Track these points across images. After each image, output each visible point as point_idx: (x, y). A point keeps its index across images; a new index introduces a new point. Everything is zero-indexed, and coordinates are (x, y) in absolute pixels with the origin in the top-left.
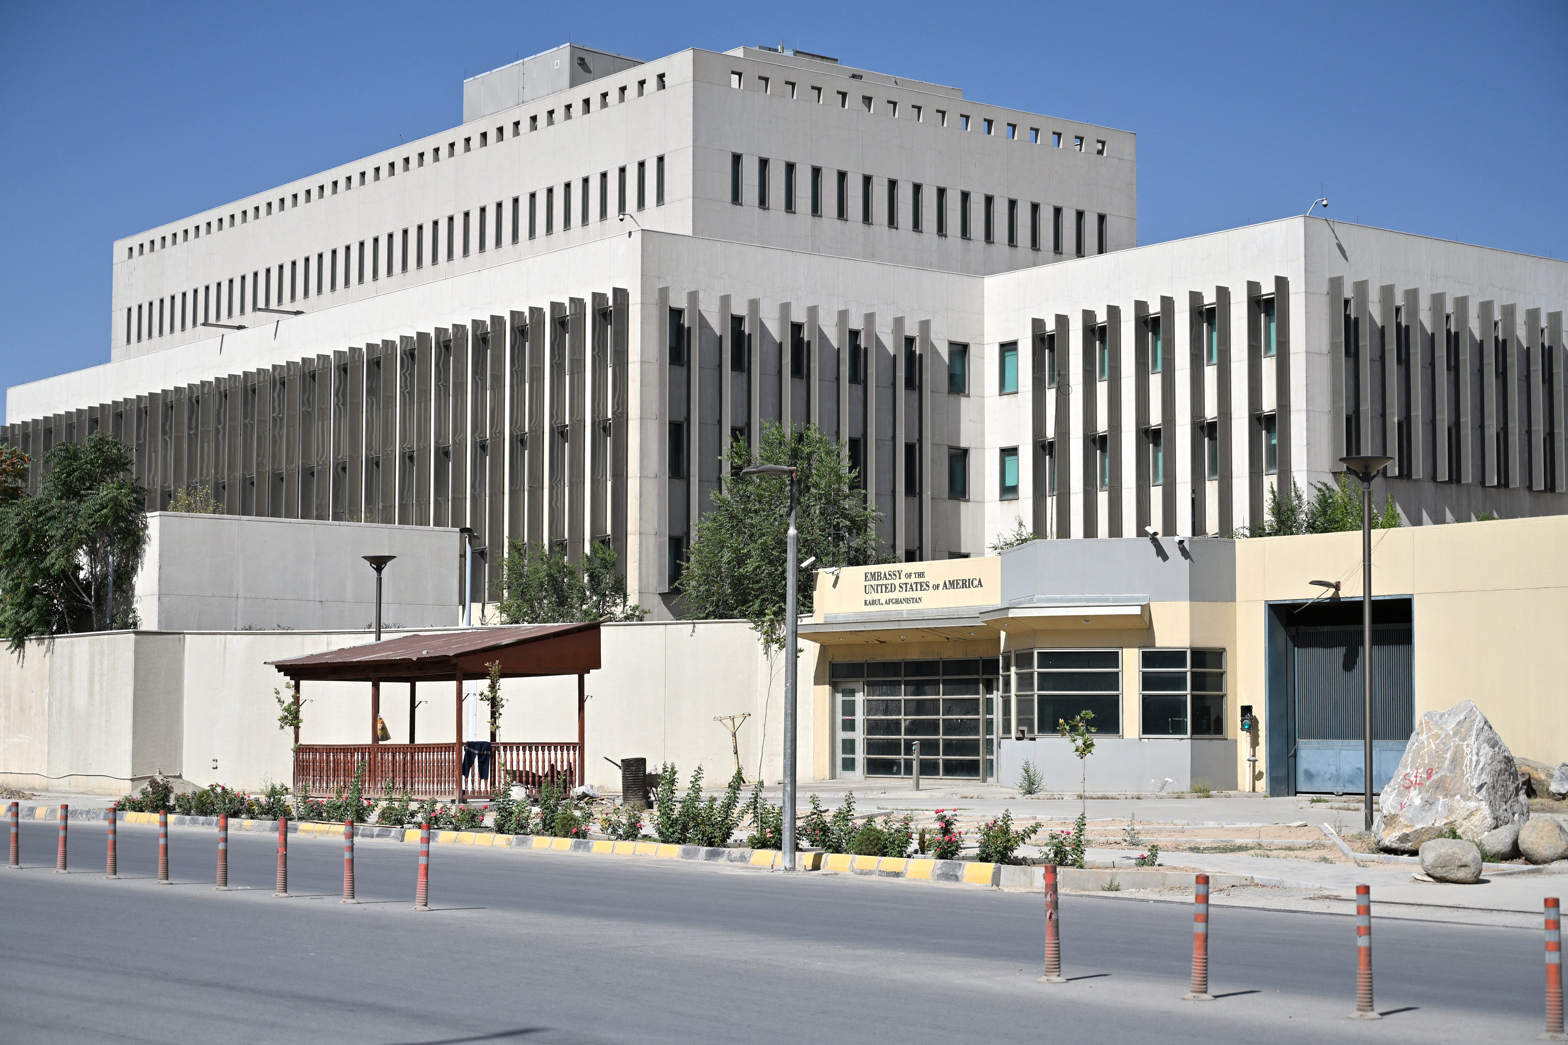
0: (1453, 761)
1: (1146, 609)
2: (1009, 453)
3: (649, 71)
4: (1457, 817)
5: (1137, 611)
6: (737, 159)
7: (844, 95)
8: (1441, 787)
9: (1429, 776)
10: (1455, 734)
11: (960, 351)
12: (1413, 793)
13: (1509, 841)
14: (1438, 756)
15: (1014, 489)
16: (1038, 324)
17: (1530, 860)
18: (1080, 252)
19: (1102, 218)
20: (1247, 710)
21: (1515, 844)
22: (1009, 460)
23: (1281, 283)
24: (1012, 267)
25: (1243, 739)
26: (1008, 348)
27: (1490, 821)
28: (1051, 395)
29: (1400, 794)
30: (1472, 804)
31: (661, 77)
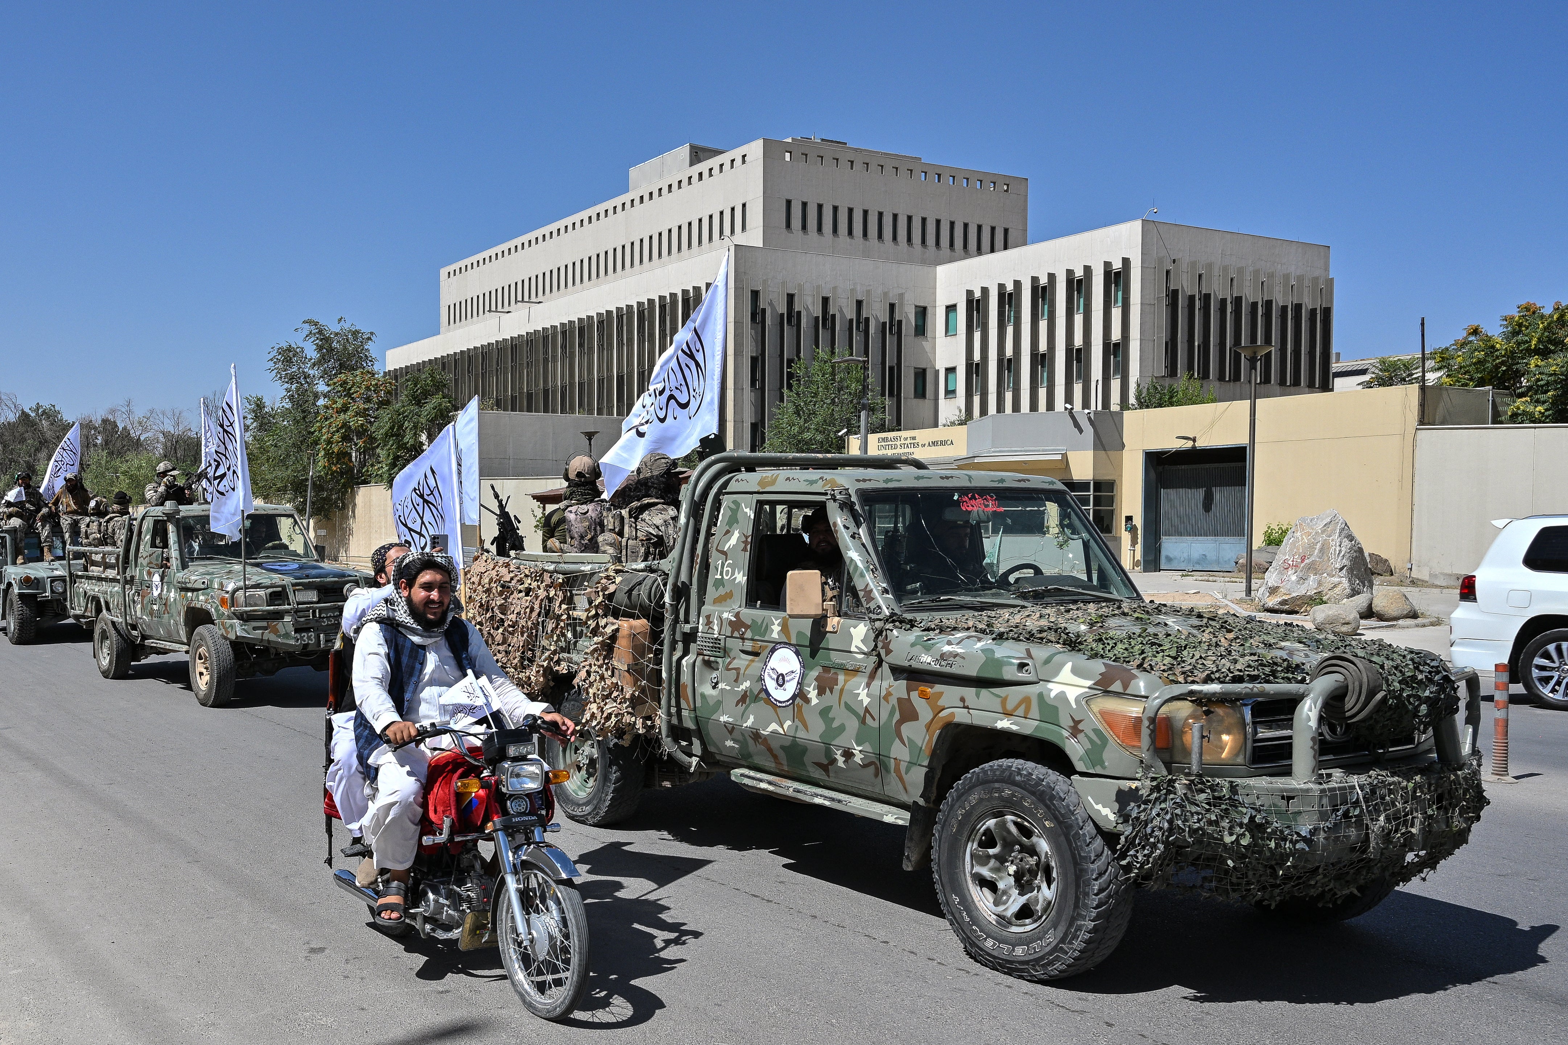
0: (1322, 550)
1: (1065, 456)
2: (951, 370)
3: (736, 153)
4: (1324, 589)
5: (1059, 457)
6: (789, 202)
7: (852, 162)
8: (1312, 568)
9: (1303, 561)
10: (1323, 532)
11: (922, 313)
12: (1290, 572)
13: (1365, 604)
14: (1312, 546)
15: (954, 392)
16: (970, 293)
17: (1381, 617)
18: (992, 251)
19: (1006, 231)
20: (1129, 519)
21: (1370, 606)
22: (950, 376)
23: (1126, 262)
24: (951, 261)
25: (1126, 537)
26: (951, 309)
27: (1348, 591)
28: (977, 336)
29: (1280, 573)
30: (1336, 580)
31: (744, 156)
